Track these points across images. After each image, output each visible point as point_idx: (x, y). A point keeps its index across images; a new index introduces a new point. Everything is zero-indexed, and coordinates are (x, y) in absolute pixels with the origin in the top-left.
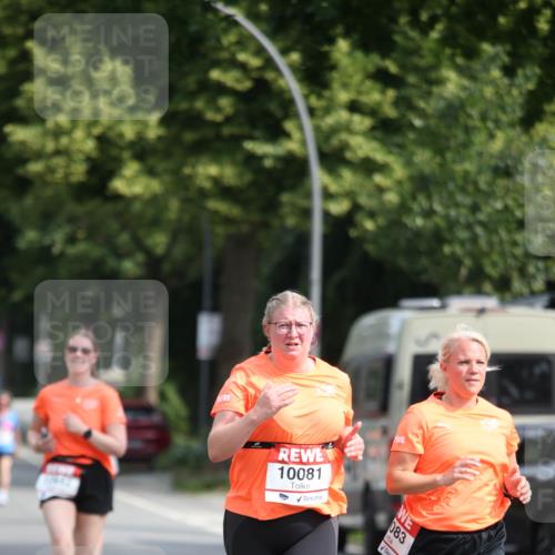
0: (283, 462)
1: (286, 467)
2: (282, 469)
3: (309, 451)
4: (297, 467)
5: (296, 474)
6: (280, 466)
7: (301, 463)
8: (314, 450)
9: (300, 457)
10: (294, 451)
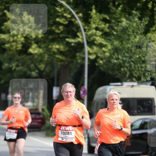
0: (61, 130)
1: (62, 131)
2: (62, 132)
3: (67, 127)
4: (65, 132)
5: (65, 133)
6: (61, 131)
7: (65, 130)
8: (69, 127)
9: (65, 129)
10: (64, 127)
